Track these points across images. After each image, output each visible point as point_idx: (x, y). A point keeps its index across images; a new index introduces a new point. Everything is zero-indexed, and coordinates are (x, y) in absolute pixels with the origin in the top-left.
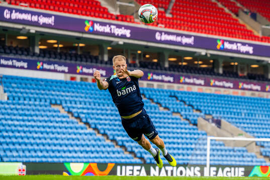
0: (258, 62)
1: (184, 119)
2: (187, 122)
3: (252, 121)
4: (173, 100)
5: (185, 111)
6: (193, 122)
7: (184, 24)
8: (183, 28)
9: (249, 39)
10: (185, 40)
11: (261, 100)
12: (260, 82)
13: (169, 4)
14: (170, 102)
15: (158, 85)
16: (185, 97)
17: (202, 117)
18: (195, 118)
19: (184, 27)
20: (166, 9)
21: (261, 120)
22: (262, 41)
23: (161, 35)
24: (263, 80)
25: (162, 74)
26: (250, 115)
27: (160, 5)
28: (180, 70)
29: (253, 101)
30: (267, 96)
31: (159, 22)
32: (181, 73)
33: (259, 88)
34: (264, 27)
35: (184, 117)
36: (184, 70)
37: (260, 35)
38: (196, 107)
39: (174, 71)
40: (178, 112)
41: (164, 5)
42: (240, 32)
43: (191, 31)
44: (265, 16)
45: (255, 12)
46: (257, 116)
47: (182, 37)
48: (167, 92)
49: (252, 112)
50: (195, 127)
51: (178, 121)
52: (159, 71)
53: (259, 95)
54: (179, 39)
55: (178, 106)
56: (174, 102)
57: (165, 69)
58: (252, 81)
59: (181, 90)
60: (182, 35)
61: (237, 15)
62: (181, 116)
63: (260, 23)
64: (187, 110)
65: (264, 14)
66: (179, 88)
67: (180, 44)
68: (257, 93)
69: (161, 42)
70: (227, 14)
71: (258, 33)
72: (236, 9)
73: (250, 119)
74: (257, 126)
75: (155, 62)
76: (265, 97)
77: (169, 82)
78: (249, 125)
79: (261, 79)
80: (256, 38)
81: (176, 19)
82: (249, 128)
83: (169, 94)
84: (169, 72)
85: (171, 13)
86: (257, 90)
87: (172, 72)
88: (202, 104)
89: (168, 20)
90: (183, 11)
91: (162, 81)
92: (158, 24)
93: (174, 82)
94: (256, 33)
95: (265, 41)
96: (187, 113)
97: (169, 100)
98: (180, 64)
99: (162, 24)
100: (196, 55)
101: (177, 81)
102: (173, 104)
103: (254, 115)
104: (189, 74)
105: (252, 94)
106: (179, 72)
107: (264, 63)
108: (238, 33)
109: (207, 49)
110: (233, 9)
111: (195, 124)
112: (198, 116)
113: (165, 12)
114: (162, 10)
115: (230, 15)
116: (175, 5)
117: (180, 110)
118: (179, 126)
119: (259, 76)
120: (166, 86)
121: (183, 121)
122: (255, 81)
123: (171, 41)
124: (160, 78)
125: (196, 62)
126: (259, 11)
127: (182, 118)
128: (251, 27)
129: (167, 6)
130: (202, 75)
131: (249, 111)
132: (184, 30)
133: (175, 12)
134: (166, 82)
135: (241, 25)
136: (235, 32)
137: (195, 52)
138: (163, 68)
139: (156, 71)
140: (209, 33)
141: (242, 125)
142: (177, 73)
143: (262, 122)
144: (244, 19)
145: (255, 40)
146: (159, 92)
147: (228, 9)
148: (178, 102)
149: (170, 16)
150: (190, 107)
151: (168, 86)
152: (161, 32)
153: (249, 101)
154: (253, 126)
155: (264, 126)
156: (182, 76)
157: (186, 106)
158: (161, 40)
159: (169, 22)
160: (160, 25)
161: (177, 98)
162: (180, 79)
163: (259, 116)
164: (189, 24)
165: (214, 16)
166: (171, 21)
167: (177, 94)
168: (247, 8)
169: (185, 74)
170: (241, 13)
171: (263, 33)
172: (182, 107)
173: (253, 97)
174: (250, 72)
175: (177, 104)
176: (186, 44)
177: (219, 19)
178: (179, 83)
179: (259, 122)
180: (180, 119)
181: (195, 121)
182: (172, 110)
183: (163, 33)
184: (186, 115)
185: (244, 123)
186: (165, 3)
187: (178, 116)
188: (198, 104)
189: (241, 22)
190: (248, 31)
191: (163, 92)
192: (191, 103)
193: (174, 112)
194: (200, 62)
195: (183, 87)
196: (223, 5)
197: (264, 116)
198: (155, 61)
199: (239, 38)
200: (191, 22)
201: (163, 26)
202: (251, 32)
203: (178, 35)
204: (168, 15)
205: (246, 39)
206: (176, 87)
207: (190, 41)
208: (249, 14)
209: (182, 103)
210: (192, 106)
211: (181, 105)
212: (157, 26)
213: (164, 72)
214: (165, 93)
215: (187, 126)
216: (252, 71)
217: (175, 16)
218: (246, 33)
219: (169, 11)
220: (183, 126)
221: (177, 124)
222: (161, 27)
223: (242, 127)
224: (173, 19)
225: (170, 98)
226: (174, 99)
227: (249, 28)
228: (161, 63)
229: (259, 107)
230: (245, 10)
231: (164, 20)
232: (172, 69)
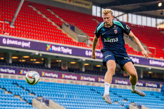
0: (75, 60)
1: (22, 99)
2: (24, 102)
3: (71, 101)
4: (15, 87)
5: (24, 94)
6: (29, 102)
7: (23, 33)
8: (22, 35)
9: (69, 44)
10: (24, 44)
11: (77, 86)
12: (77, 74)
13: (12, 18)
14: (13, 88)
15: (4, 76)
16: (24, 84)
17: (35, 98)
18: (31, 99)
19: (24, 35)
20: (10, 22)
21: (77, 100)
22: (78, 45)
23: (7, 40)
24: (79, 73)
25: (7, 68)
26: (70, 97)
27: (6, 19)
28: (20, 65)
29: (71, 87)
30: (82, 83)
31: (5, 31)
32: (21, 67)
33: (76, 78)
34: (79, 36)
35: (23, 98)
36: (23, 65)
37: (77, 41)
38: (31, 91)
39: (16, 66)
40: (18, 95)
41: (9, 20)
42: (63, 39)
43: (28, 38)
44: (80, 28)
45: (74, 25)
46: (74, 97)
47: (22, 42)
48: (10, 81)
49: (71, 94)
50: (30, 105)
51: (18, 101)
52: (5, 66)
53: (76, 82)
54: (19, 43)
55: (19, 91)
56: (16, 88)
57: (10, 64)
58: (71, 73)
59: (21, 79)
60: (21, 41)
61: (61, 27)
62: (21, 97)
63: (77, 33)
64: (25, 94)
65: (80, 27)
66: (19, 77)
67: (20, 47)
68: (74, 81)
69: (6, 45)
70: (54, 27)
71: (76, 39)
72: (60, 23)
73: (69, 100)
74: (74, 104)
75: (2, 60)
76: (80, 84)
77: (12, 73)
78: (69, 104)
79: (77, 71)
80: (74, 43)
81: (18, 29)
82: (68, 106)
83: (12, 82)
84: (12, 67)
85: (14, 25)
86: (75, 80)
87: (15, 67)
88: (36, 89)
89: (12, 30)
90: (23, 24)
91: (7, 73)
92: (4, 32)
93: (16, 74)
94: (74, 40)
95: (80, 46)
96: (24, 95)
97: (12, 86)
98: (21, 61)
99: (7, 33)
100: (32, 54)
101: (18, 73)
102: (15, 89)
103: (72, 97)
104: (27, 68)
105: (71, 82)
106: (19, 66)
107: (79, 61)
108: (62, 39)
109: (40, 51)
110: (58, 23)
111: (31, 103)
112: (33, 98)
113: (10, 24)
114: (8, 23)
115: (56, 27)
116: (17, 19)
117: (20, 94)
118: (19, 104)
119: (76, 70)
120: (9, 77)
121: (22, 101)
122: (73, 73)
123: (13, 44)
124: (5, 71)
125: (32, 60)
126: (76, 25)
127: (21, 99)
128: (71, 36)
129: (11, 20)
130: (36, 69)
131: (69, 94)
132: (23, 37)
133: (17, 24)
134: (10, 73)
135: (64, 34)
136: (59, 39)
137: (31, 53)
138: (8, 64)
139: (3, 66)
140: (41, 40)
141: (64, 104)
142: (18, 67)
143: (78, 101)
144: (66, 30)
145: (73, 45)
146: (5, 81)
147: (55, 23)
148: (18, 88)
149: (13, 27)
150: (27, 92)
151: (11, 77)
152: (6, 38)
153: (69, 87)
154: (71, 104)
155: (79, 104)
156: (22, 69)
157: (24, 91)
158: (6, 44)
159: (12, 31)
160: (5, 33)
161: (18, 85)
162: (20, 72)
163: (78, 98)
164: (27, 33)
165: (45, 28)
166: (14, 30)
167: (17, 82)
168: (68, 23)
169: (24, 68)
170: (64, 26)
171: (79, 40)
172: (22, 91)
173: (72, 84)
174: (70, 67)
175: (18, 90)
176: (25, 47)
177: (48, 30)
178: (19, 74)
179: (75, 101)
180: (20, 100)
181: (30, 101)
182: (14, 93)
183: (8, 39)
184: (24, 97)
185: (65, 102)
186: (10, 18)
187: (18, 98)
188: (33, 89)
189: (64, 32)
190: (68, 38)
191: (8, 81)
192: (28, 88)
193: (15, 95)
194: (35, 60)
195: (22, 77)
196: (51, 20)
197: (79, 97)
198: (2, 58)
199: (62, 43)
200: (28, 31)
201: (8, 34)
202: (70, 39)
203: (19, 40)
204: (12, 27)
205: (67, 44)
206: (17, 77)
207: (28, 45)
208: (70, 27)
209: (21, 88)
210: (29, 91)
211: (21, 90)
212: (3, 34)
213: (8, 66)
214: (9, 82)
215: (25, 105)
216: (71, 66)
217: (17, 27)
218: (67, 39)
219: (12, 24)
220: (22, 105)
221: (18, 103)
222: (7, 35)
223: (64, 105)
224: (15, 29)
225: (13, 85)
226: (16, 85)
227: (69, 36)
228: (6, 60)
229: (76, 91)
230: (67, 24)
231: (9, 30)
232: (14, 64)
